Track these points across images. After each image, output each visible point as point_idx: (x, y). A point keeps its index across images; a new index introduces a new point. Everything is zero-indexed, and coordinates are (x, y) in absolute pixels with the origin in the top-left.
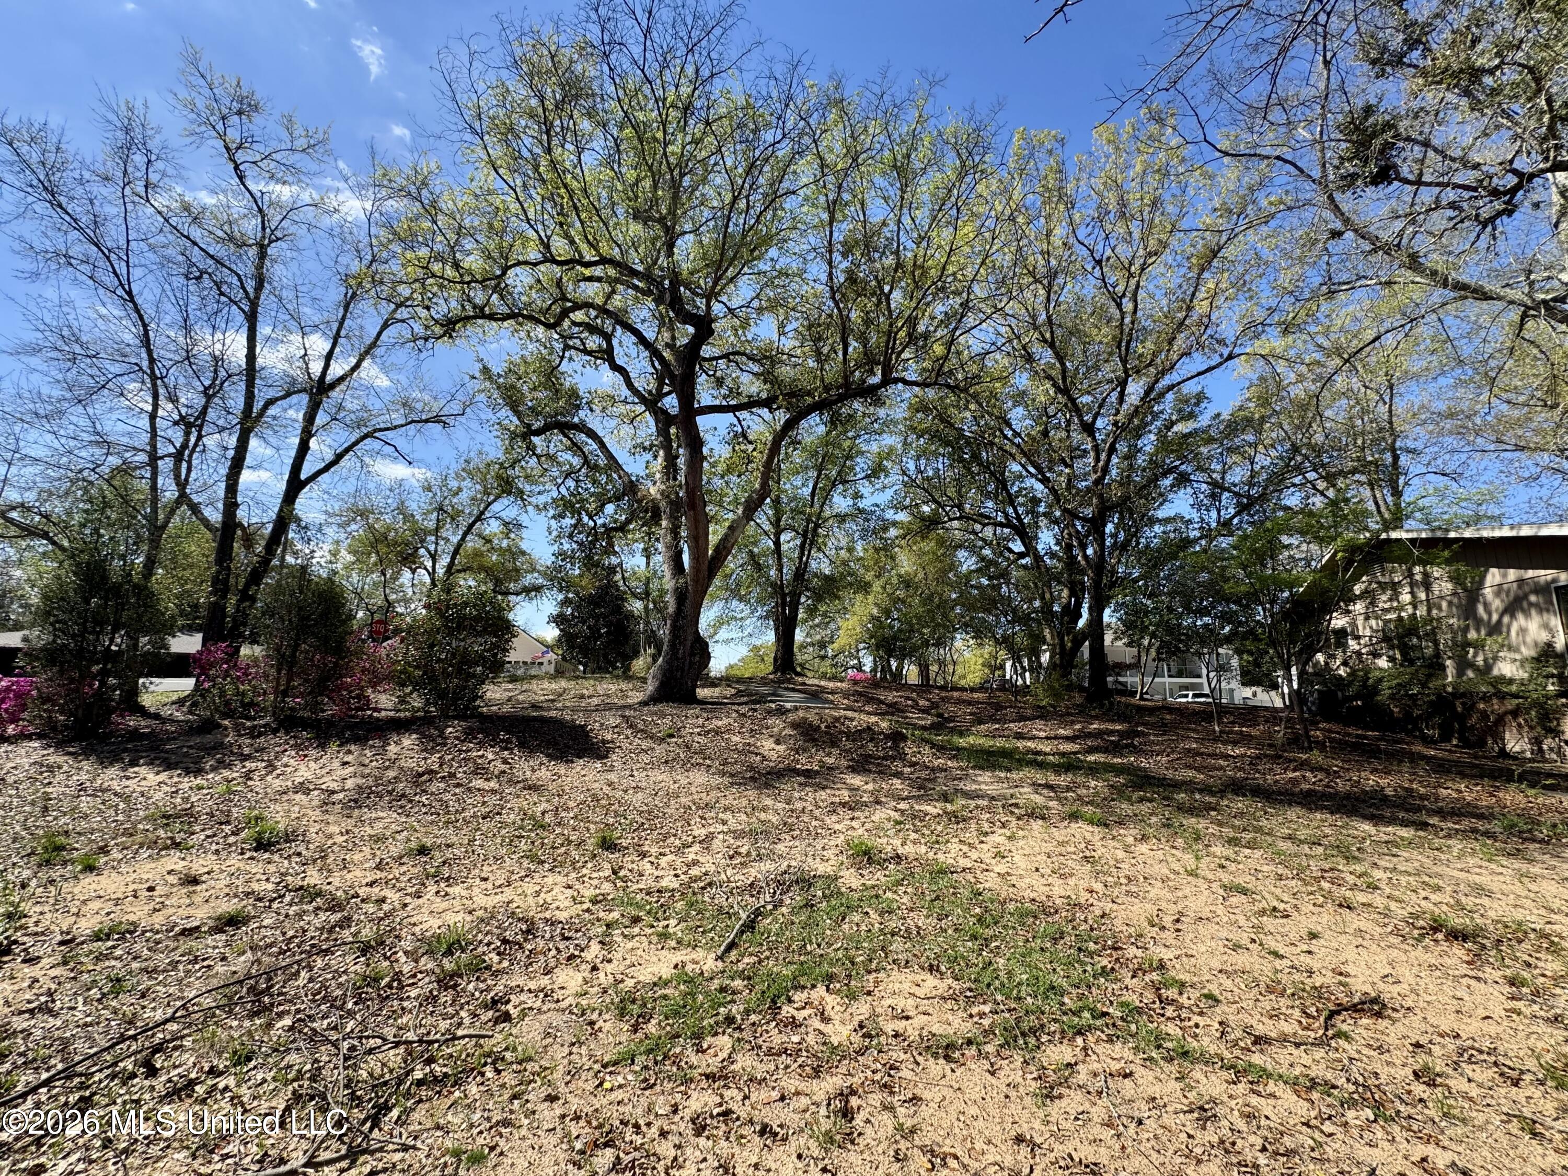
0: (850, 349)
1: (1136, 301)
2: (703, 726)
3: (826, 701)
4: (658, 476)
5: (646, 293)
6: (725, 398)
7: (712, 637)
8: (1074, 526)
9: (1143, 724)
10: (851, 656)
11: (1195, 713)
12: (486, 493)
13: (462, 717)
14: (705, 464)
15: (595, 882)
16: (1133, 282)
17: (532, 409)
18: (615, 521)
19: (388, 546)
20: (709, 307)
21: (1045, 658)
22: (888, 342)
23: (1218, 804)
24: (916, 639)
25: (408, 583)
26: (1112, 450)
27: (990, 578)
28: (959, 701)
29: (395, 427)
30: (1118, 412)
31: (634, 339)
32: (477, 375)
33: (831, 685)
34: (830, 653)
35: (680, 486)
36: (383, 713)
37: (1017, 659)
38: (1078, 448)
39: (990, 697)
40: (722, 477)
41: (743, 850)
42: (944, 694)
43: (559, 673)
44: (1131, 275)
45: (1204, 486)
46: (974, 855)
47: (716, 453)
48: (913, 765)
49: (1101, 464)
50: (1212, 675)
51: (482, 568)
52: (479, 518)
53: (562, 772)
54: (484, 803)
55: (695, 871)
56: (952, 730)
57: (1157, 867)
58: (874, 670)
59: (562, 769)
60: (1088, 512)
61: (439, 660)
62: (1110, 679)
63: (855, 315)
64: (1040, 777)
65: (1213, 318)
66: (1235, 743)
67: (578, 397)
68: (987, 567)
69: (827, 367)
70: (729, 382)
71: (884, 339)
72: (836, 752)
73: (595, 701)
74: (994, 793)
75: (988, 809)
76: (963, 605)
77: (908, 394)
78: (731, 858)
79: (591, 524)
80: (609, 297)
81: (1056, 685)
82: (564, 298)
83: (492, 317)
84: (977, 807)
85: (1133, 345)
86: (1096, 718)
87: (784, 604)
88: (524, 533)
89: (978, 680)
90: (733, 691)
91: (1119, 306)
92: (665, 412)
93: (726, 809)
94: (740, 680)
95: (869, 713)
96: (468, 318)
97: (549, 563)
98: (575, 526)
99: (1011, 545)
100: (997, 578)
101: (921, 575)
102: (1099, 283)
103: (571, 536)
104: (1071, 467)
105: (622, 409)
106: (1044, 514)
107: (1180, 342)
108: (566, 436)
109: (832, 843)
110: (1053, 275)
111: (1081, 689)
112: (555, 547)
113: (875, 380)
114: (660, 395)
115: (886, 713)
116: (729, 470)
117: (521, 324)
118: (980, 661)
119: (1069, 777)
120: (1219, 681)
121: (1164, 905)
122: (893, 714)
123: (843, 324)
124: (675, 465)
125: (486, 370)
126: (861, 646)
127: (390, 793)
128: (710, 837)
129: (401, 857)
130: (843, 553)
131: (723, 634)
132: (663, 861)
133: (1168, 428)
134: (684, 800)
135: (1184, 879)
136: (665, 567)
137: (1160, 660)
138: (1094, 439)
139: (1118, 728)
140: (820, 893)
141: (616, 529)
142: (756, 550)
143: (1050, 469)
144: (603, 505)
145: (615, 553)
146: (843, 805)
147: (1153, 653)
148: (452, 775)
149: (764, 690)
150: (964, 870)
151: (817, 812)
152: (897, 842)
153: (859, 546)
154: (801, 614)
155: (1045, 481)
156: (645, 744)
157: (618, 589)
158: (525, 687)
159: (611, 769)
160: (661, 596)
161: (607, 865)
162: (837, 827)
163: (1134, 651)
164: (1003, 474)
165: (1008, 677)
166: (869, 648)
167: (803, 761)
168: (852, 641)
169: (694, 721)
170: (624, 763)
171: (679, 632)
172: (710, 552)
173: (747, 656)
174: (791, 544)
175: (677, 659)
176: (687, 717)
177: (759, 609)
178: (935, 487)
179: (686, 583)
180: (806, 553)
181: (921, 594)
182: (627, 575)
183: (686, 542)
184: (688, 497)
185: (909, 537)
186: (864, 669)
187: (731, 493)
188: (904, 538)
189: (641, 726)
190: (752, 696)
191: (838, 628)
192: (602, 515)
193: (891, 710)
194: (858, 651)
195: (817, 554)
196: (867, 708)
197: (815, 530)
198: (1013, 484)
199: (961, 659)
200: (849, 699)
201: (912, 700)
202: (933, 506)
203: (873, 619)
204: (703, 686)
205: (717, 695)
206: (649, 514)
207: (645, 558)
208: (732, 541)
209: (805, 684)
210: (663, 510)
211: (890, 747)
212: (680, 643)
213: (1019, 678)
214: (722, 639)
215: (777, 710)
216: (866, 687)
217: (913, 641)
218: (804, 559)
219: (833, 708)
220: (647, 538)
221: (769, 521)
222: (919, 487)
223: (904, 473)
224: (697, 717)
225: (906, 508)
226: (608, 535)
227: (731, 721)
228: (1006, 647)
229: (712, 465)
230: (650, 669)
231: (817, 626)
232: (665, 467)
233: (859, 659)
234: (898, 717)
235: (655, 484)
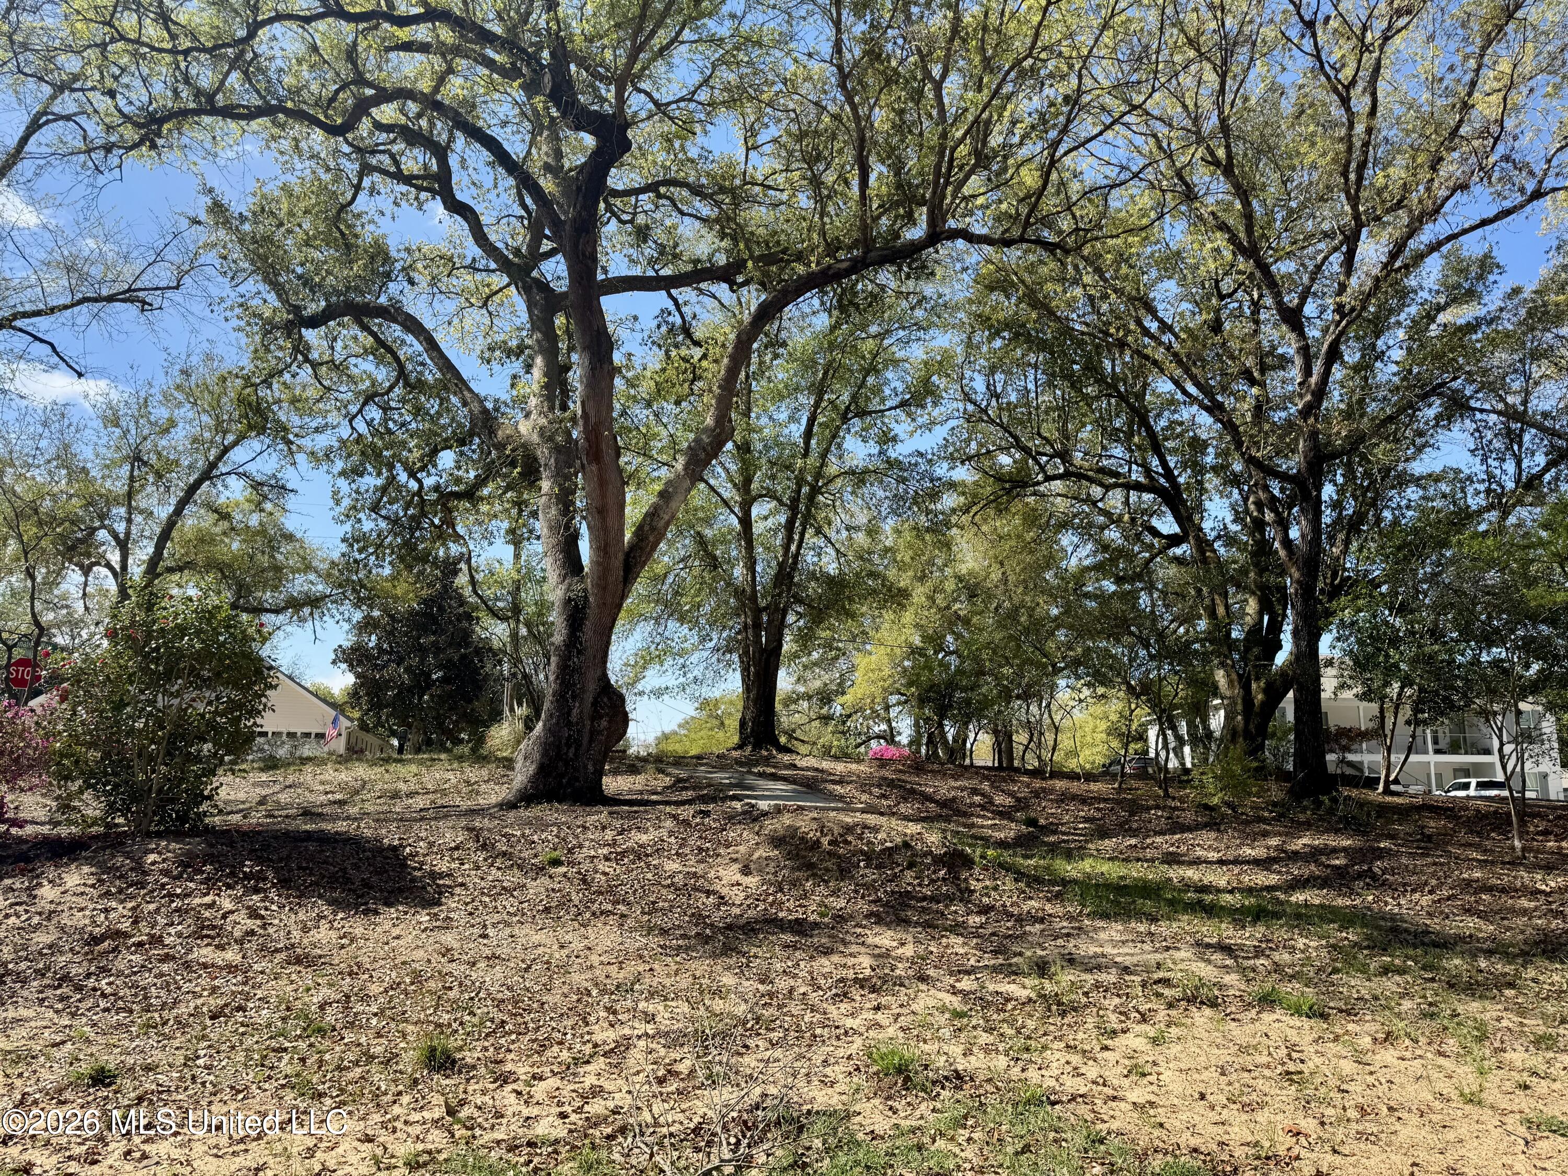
0: (873, 177)
1: (1374, 95)
2: (614, 843)
3: (833, 797)
4: (533, 402)
5: (510, 73)
6: (651, 262)
7: (633, 684)
8: (1266, 488)
9: (1392, 837)
10: (875, 715)
11: (1480, 816)
12: (220, 428)
13: (177, 835)
14: (618, 382)
15: (416, 1130)
16: (1368, 60)
17: (305, 280)
18: (458, 481)
19: (40, 524)
20: (621, 100)
21: (1217, 721)
22: (938, 166)
23: (1518, 975)
24: (988, 687)
25: (76, 593)
26: (1334, 355)
27: (1119, 580)
28: (1064, 798)
29: (52, 310)
30: (1342, 288)
31: (486, 155)
32: (203, 217)
33: (840, 768)
34: (838, 711)
35: (574, 419)
36: (29, 830)
37: (1166, 720)
38: (1272, 352)
39: (1120, 790)
40: (649, 405)
41: (683, 1068)
42: (1037, 784)
43: (354, 752)
44: (1364, 48)
45: (1493, 418)
46: (1092, 1071)
47: (637, 362)
48: (985, 910)
49: (1313, 380)
50: (1508, 748)
51: (213, 565)
52: (208, 475)
53: (359, 931)
54: (214, 990)
55: (596, 1107)
56: (1053, 849)
57: (1411, 1088)
58: (915, 742)
59: (358, 926)
60: (1292, 464)
61: (131, 732)
62: (1331, 757)
63: (881, 118)
64: (1210, 930)
65: (1509, 124)
66: (1549, 868)
67: (387, 259)
68: (1113, 561)
69: (831, 209)
70: (658, 234)
71: (932, 159)
72: (848, 887)
73: (420, 802)
74: (1128, 961)
75: (1117, 990)
76: (1071, 627)
77: (973, 256)
78: (661, 1081)
79: (413, 485)
80: (441, 80)
81: (1237, 769)
82: (360, 80)
83: (229, 112)
84: (1097, 986)
85: (1369, 172)
86: (1307, 826)
87: (757, 626)
88: (291, 502)
89: (1099, 760)
90: (668, 781)
91: (1345, 101)
92: (543, 286)
93: (652, 994)
94: (679, 761)
95: (907, 818)
96: (184, 113)
97: (336, 556)
98: (384, 490)
99: (1155, 522)
100: (1132, 579)
101: (996, 576)
102: (1310, 62)
103: (375, 508)
104: (1262, 385)
105: (467, 279)
106: (1214, 469)
107: (1451, 168)
108: (365, 328)
109: (841, 1052)
110: (1228, 47)
111: (1281, 776)
112: (347, 527)
113: (916, 233)
114: (536, 257)
115: (938, 818)
116: (660, 391)
117: (282, 126)
118: (1103, 725)
119: (1260, 930)
120: (1521, 760)
121: (1422, 1156)
122: (948, 820)
123: (861, 132)
124: (563, 383)
125: (218, 208)
126: (893, 699)
127: (41, 973)
128: (623, 1046)
129: (60, 1091)
130: (861, 538)
131: (652, 679)
132: (540, 1090)
133: (1431, 318)
134: (579, 979)
135: (1458, 1109)
136: (548, 563)
137: (1418, 723)
138: (1301, 334)
139: (1347, 843)
140: (818, 1143)
141: (458, 496)
142: (708, 533)
143: (1224, 389)
144: (435, 452)
145: (458, 537)
146: (861, 983)
147: (1406, 712)
148: (156, 940)
149: (722, 777)
150: (1073, 1099)
151: (814, 997)
152: (956, 1050)
153: (888, 526)
154: (788, 645)
155: (1215, 409)
156: (512, 878)
157: (462, 602)
158: (291, 779)
159: (447, 924)
160: (540, 614)
161: (438, 1099)
162: (849, 1023)
163: (1374, 707)
164: (1141, 396)
165: (1152, 754)
166: (906, 702)
167: (791, 904)
168: (876, 690)
169: (597, 835)
170: (471, 914)
171: (572, 676)
172: (628, 536)
173: (693, 718)
174: (770, 523)
175: (569, 724)
176: (585, 828)
177: (715, 636)
178: (1021, 422)
179: (585, 590)
180: (796, 537)
181: (996, 609)
182: (479, 577)
183: (584, 518)
184: (587, 439)
185: (975, 509)
186: (897, 739)
187: (664, 433)
188: (967, 511)
189: (502, 847)
190: (701, 789)
191: (853, 669)
192: (433, 471)
193: (945, 812)
194: (887, 708)
195: (815, 540)
196: (904, 809)
197: (811, 498)
198: (1159, 415)
199: (1067, 723)
200: (871, 793)
201: (983, 795)
202: (1017, 456)
203: (913, 652)
204: (616, 772)
205: (640, 788)
206: (518, 469)
207: (512, 547)
208: (666, 517)
209: (794, 766)
210: (542, 462)
211: (944, 879)
212: (574, 697)
213: (1172, 755)
214: (648, 688)
215: (744, 813)
216: (901, 771)
217: (984, 690)
218: (793, 548)
219: (843, 809)
220: (514, 512)
221: (732, 481)
222: (992, 421)
223: (967, 398)
224: (604, 828)
225: (970, 459)
226: (444, 505)
227: (664, 833)
228: (1148, 701)
229: (631, 384)
230: (519, 742)
231: (815, 664)
232: (546, 386)
233: (889, 721)
234: (959, 824)
235: (527, 416)
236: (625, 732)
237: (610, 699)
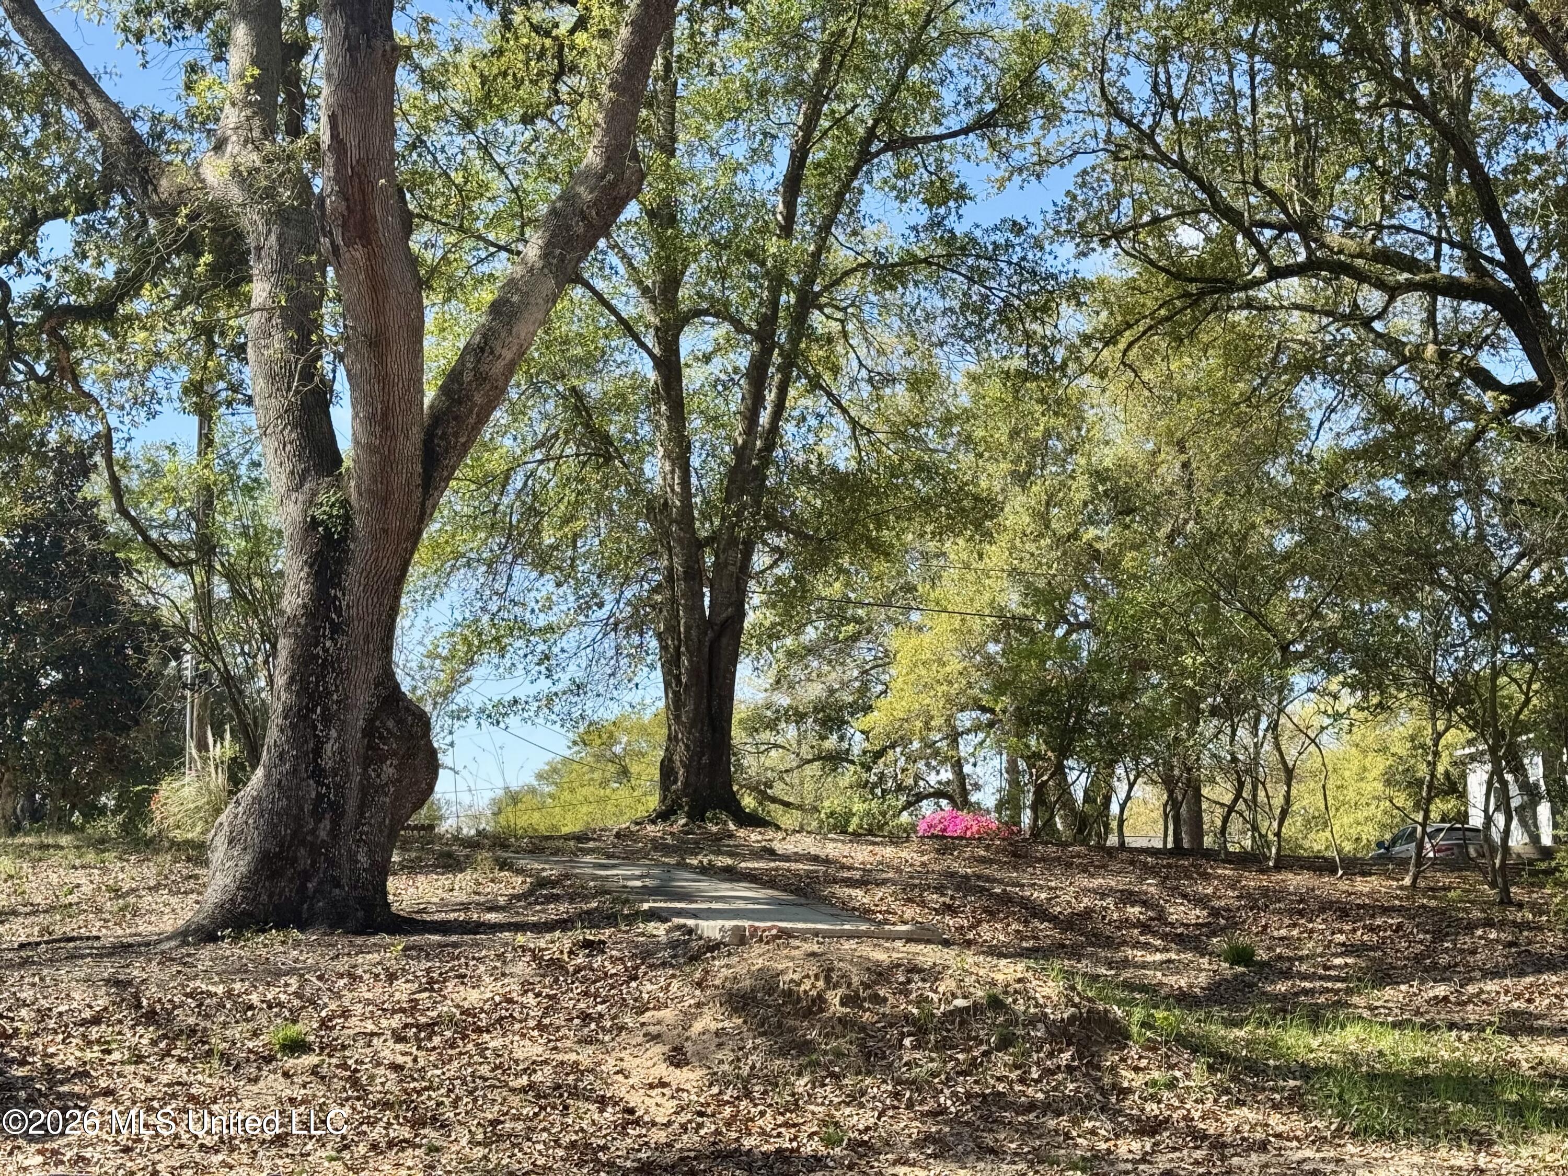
2: (413, 1007)
3: (848, 911)
4: (231, 117)
7: (446, 694)
10: (931, 752)
14: (405, 80)
18: (82, 284)
24: (1154, 693)
27: (1414, 477)
33: (862, 854)
34: (858, 743)
35: (314, 155)
37: (1505, 754)
39: (1413, 891)
40: (467, 125)
42: (1252, 881)
47: (441, 36)
48: (1150, 1127)
56: (1284, 1007)
58: (1009, 802)
68: (1402, 439)
72: (880, 1087)
73: (19, 931)
76: (1317, 573)
87: (694, 574)
89: (1370, 833)
90: (519, 884)
94: (542, 844)
95: (996, 952)
99: (1486, 360)
100: (1438, 475)
101: (1170, 471)
115: (1058, 950)
118: (1379, 764)
122: (1076, 953)
124: (293, 80)
126: (965, 719)
130: (900, 394)
136: (269, 450)
141: (83, 314)
142: (593, 389)
144: (33, 223)
145: (84, 402)
149: (628, 875)
154: (756, 613)
156: (208, 1078)
157: (97, 530)
160: (254, 554)
164: (1461, 107)
165: (1476, 820)
166: (991, 725)
167: (767, 1122)
168: (934, 703)
169: (378, 992)
170: (127, 1150)
171: (322, 677)
172: (430, 395)
173: (566, 761)
174: (716, 366)
175: (318, 774)
176: (354, 978)
177: (608, 595)
178: (1220, 160)
179: (345, 503)
180: (770, 397)
181: (1171, 537)
182: (131, 481)
183: (340, 357)
184: (343, 194)
185: (1128, 336)
186: (974, 798)
187: (499, 185)
188: (1110, 341)
189: (187, 1018)
190: (586, 898)
191: (886, 659)
192: (30, 263)
193: (1069, 938)
194: (954, 737)
195: (808, 402)
196: (992, 933)
197: (800, 317)
198: (1493, 145)
199: (1311, 761)
200: (923, 904)
201: (1144, 903)
202: (1214, 228)
203: (1005, 626)
204: (412, 868)
205: (463, 898)
206: (207, 258)
207: (195, 419)
208: (508, 355)
209: (771, 853)
210: (251, 241)
211: (1070, 1069)
212: (327, 719)
213: (1515, 823)
214: (477, 702)
215: (673, 945)
216: (982, 861)
217: (1145, 700)
218: (764, 418)
219: (868, 935)
220: (199, 350)
221: (640, 283)
222: (1163, 158)
223: (1114, 110)
224: (392, 977)
225: (1118, 234)
226: (53, 333)
227: (514, 988)
228: (1472, 714)
229: (429, 81)
230: (218, 811)
231: (812, 650)
232: (257, 85)
233: (958, 765)
234: (1097, 961)
235: (219, 146)
236: (431, 789)
237: (400, 722)
